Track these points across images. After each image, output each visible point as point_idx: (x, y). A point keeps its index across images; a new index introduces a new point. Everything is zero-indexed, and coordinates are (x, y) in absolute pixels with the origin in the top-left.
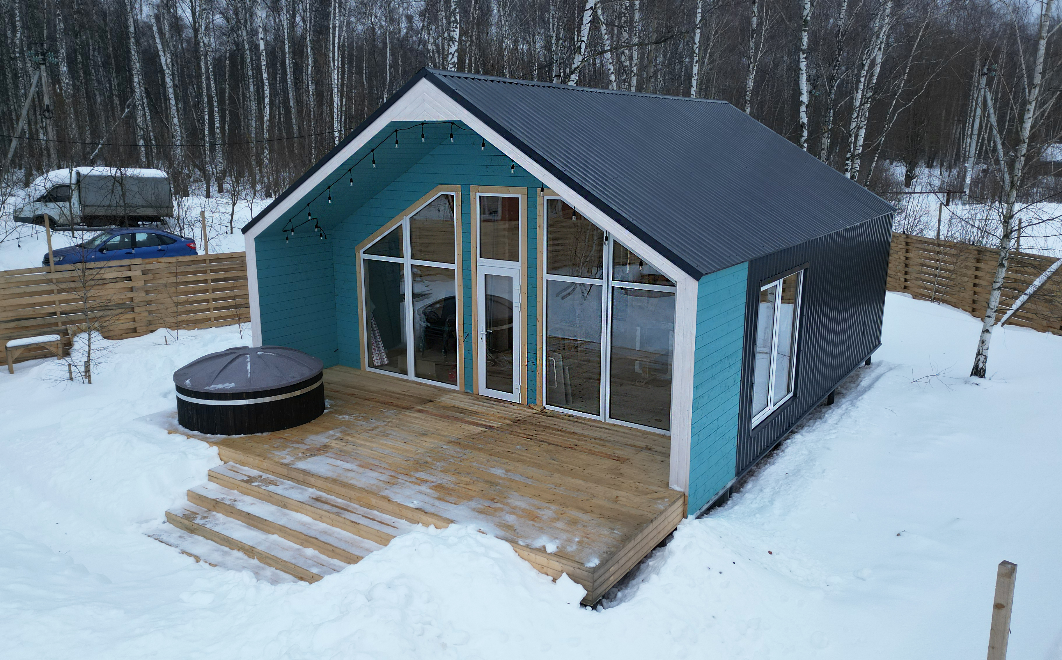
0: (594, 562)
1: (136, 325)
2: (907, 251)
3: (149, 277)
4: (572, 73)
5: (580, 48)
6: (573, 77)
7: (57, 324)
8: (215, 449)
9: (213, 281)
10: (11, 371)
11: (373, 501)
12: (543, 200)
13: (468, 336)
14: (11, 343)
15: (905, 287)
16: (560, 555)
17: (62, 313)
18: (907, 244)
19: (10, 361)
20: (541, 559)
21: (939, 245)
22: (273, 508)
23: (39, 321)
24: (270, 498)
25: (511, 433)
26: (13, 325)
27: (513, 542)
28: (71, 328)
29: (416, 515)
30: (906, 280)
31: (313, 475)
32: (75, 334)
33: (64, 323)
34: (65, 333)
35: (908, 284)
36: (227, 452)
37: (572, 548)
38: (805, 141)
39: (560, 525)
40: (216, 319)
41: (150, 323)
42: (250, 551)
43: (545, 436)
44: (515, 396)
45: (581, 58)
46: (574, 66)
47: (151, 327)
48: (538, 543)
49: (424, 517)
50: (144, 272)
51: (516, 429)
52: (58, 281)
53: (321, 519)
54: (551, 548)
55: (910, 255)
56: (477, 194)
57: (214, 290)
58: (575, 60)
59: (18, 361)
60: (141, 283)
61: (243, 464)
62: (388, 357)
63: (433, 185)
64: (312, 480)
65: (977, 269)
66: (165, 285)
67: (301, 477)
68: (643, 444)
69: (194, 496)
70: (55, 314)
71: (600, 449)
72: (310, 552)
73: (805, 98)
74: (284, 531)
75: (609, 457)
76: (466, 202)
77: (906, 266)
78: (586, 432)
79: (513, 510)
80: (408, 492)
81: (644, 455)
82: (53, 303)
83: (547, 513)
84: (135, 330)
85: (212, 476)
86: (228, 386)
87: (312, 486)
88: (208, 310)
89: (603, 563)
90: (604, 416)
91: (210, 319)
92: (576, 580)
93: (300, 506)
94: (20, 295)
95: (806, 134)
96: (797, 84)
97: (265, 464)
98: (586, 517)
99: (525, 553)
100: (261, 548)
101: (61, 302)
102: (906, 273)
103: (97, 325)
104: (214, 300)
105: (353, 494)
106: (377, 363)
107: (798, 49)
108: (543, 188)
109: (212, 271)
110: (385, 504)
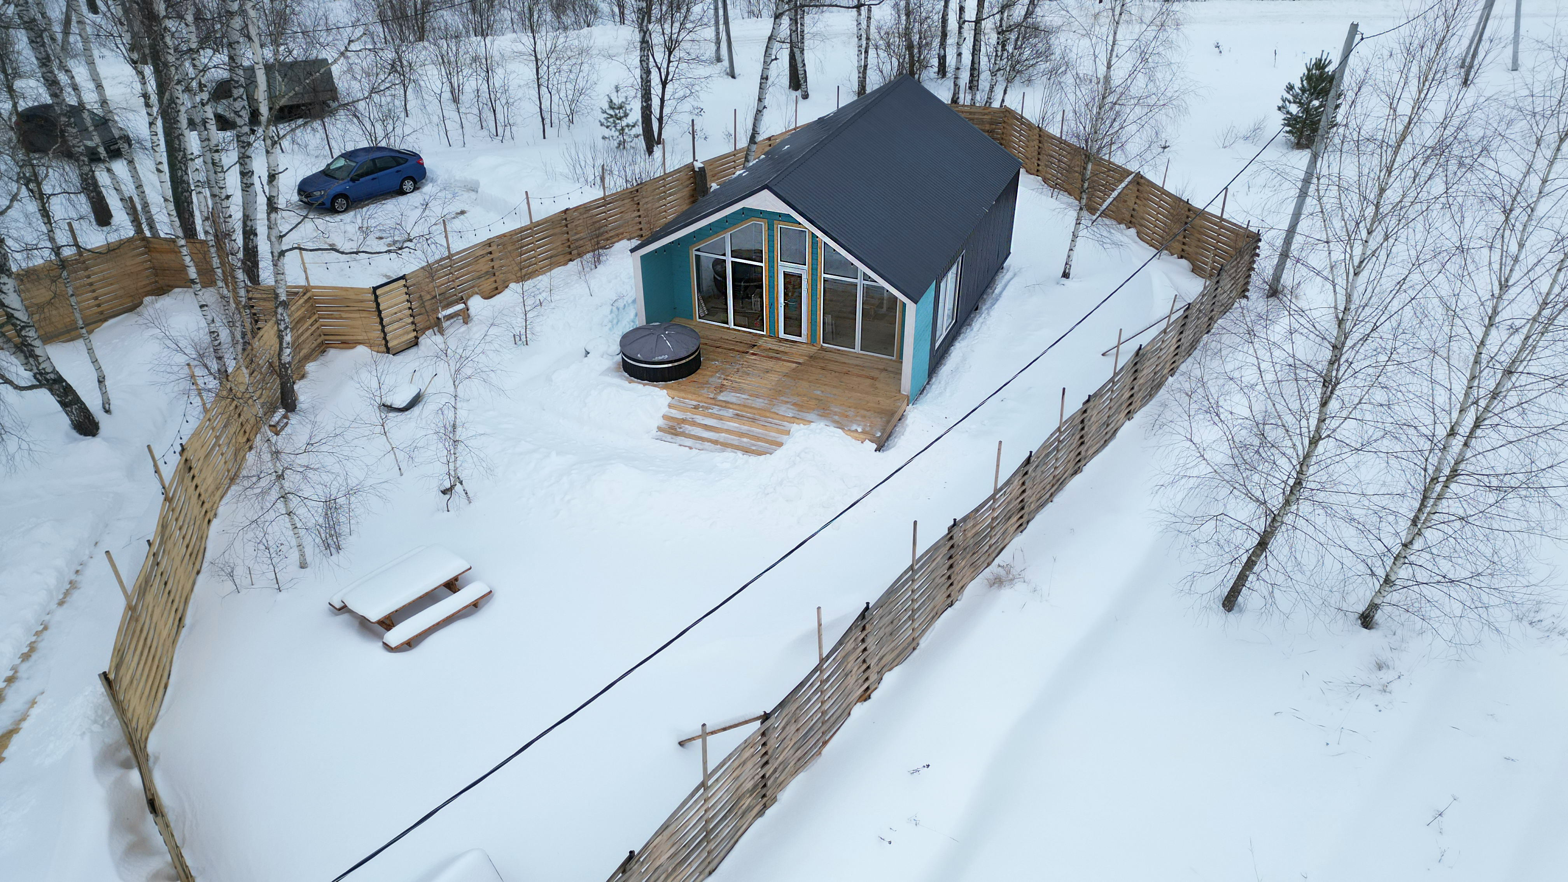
0: (879, 434)
1: (497, 284)
2: (1040, 142)
7: (459, 299)
8: (665, 391)
10: (441, 332)
11: (768, 415)
13: (772, 305)
14: (440, 314)
16: (863, 432)
17: (458, 286)
18: (1040, 136)
20: (856, 435)
22: (715, 421)
23: (451, 299)
24: (712, 416)
25: (812, 366)
26: (434, 300)
27: (842, 429)
28: (466, 296)
29: (792, 420)
30: (1038, 165)
31: (732, 403)
32: (469, 300)
33: (462, 297)
34: (465, 303)
35: (1040, 168)
36: (672, 392)
37: (868, 429)
39: (858, 418)
41: (504, 282)
42: (715, 442)
43: (831, 366)
44: (804, 339)
48: (854, 427)
49: (796, 420)
51: (813, 363)
54: (860, 430)
55: (1042, 146)
60: (498, 254)
64: (731, 406)
66: (510, 252)
68: (882, 367)
69: (667, 417)
70: (454, 288)
71: (862, 373)
72: (745, 440)
74: (727, 431)
75: (868, 377)
78: (850, 362)
79: (835, 414)
80: (784, 409)
81: (884, 374)
83: (851, 413)
84: (497, 289)
85: (671, 406)
86: (665, 357)
87: (730, 408)
88: (536, 264)
89: (882, 434)
90: (858, 349)
92: (871, 441)
93: (731, 419)
97: (700, 399)
98: (868, 414)
99: (848, 433)
100: (721, 440)
103: (478, 291)
104: (539, 255)
105: (756, 411)
106: (702, 314)
109: (535, 234)
110: (776, 416)
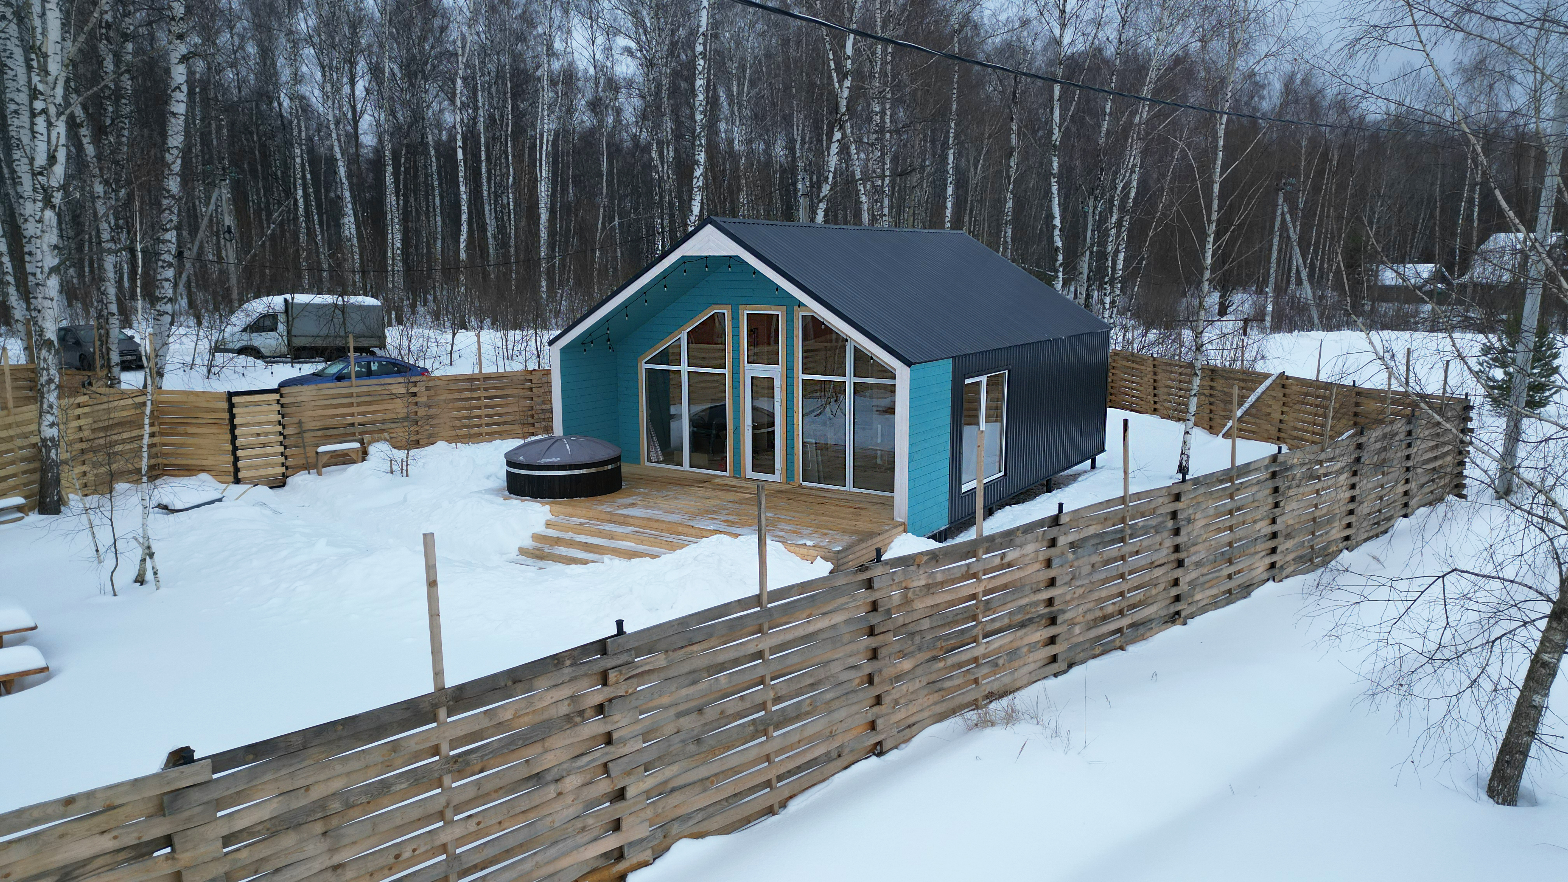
0: (837, 549)
1: (419, 437)
2: (1155, 374)
3: (432, 392)
4: (821, 201)
5: (827, 177)
6: (821, 205)
7: (354, 434)
8: (548, 507)
9: (486, 398)
10: (319, 474)
12: (799, 314)
13: (737, 429)
14: (321, 449)
15: (1155, 410)
16: (816, 547)
17: (360, 424)
18: (1154, 366)
19: (320, 465)
20: (803, 551)
21: (1181, 367)
22: (603, 540)
23: (341, 431)
25: (776, 497)
26: (320, 433)
27: (783, 542)
28: (367, 438)
30: (1155, 403)
31: (632, 517)
32: (369, 444)
33: (360, 434)
34: (362, 442)
35: (1157, 406)
36: (557, 508)
37: (824, 543)
38: (1061, 265)
40: (487, 434)
41: (430, 436)
43: (802, 497)
44: (777, 477)
45: (828, 187)
46: (822, 195)
47: (431, 440)
48: (801, 542)
50: (428, 388)
51: (779, 495)
52: (359, 395)
53: (642, 543)
54: (810, 544)
55: (1158, 377)
56: (746, 311)
57: (487, 407)
58: (823, 190)
59: (325, 466)
60: (424, 399)
61: (572, 516)
62: (663, 455)
63: (708, 305)
64: (631, 520)
65: (1212, 388)
66: (445, 400)
67: (622, 519)
68: (878, 501)
69: (536, 537)
70: (353, 424)
71: (845, 504)
73: (1057, 222)
75: (851, 507)
76: (735, 318)
77: (1155, 388)
78: (834, 496)
80: (708, 524)
82: (353, 414)
84: (418, 442)
85: (548, 525)
86: (556, 460)
87: (631, 525)
88: (480, 426)
90: (849, 487)
91: (481, 434)
92: (826, 559)
94: (327, 407)
95: (1060, 257)
96: (1050, 208)
97: (590, 515)
99: (792, 548)
101: (359, 414)
102: (1155, 395)
103: (386, 435)
104: (486, 416)
105: (664, 526)
106: (654, 459)
107: (1049, 174)
108: (800, 304)
109: (485, 389)
